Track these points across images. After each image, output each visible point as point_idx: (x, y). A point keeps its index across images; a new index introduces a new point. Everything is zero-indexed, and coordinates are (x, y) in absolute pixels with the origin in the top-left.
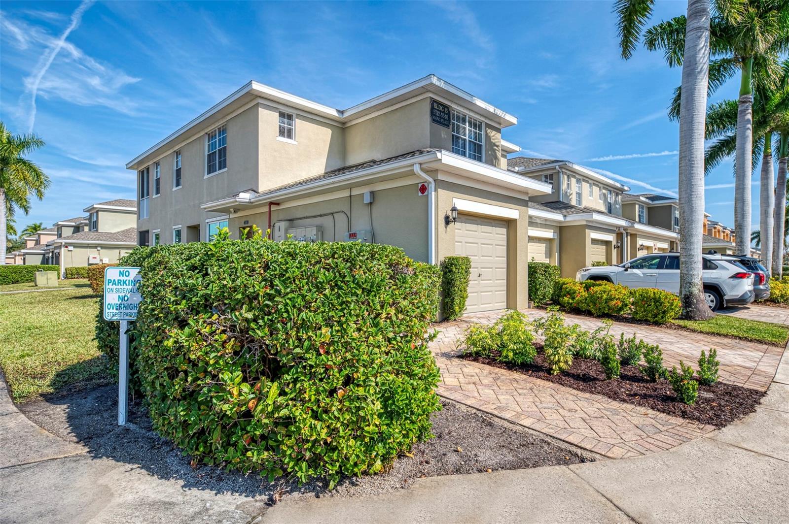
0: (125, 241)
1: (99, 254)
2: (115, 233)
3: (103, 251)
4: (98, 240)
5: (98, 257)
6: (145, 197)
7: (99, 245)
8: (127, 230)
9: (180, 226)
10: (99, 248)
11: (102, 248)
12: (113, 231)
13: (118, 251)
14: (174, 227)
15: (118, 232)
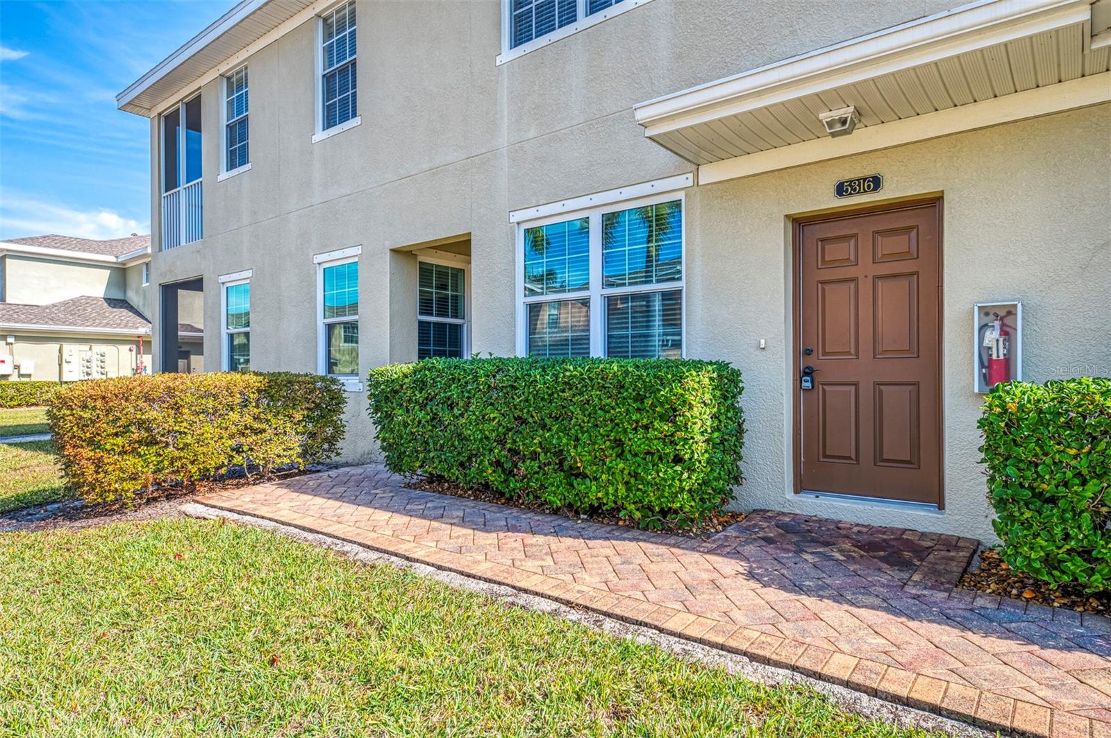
0: (71, 324)
1: (11, 353)
2: (47, 307)
3: (20, 347)
4: (9, 320)
5: (8, 359)
6: (183, 185)
7: (11, 332)
8: (74, 302)
9: (357, 251)
10: (11, 340)
11: (18, 338)
12: (44, 301)
13: (56, 346)
14: (319, 258)
15: (54, 306)
